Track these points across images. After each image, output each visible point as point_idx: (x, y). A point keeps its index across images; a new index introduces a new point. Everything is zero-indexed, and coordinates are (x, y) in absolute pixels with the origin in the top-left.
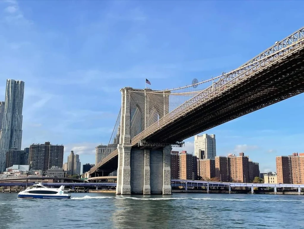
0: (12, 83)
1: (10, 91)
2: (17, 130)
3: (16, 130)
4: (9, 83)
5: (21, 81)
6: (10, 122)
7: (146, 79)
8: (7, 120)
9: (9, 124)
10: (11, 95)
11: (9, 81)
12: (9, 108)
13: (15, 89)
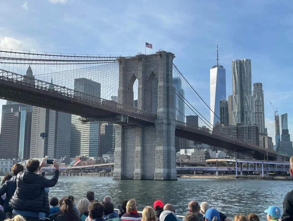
0: (237, 64)
1: (236, 72)
2: (248, 112)
3: (246, 112)
4: (234, 64)
5: (246, 60)
6: (238, 104)
7: (146, 43)
8: (236, 102)
9: (239, 107)
10: (237, 76)
11: (234, 62)
12: (237, 90)
13: (241, 69)
